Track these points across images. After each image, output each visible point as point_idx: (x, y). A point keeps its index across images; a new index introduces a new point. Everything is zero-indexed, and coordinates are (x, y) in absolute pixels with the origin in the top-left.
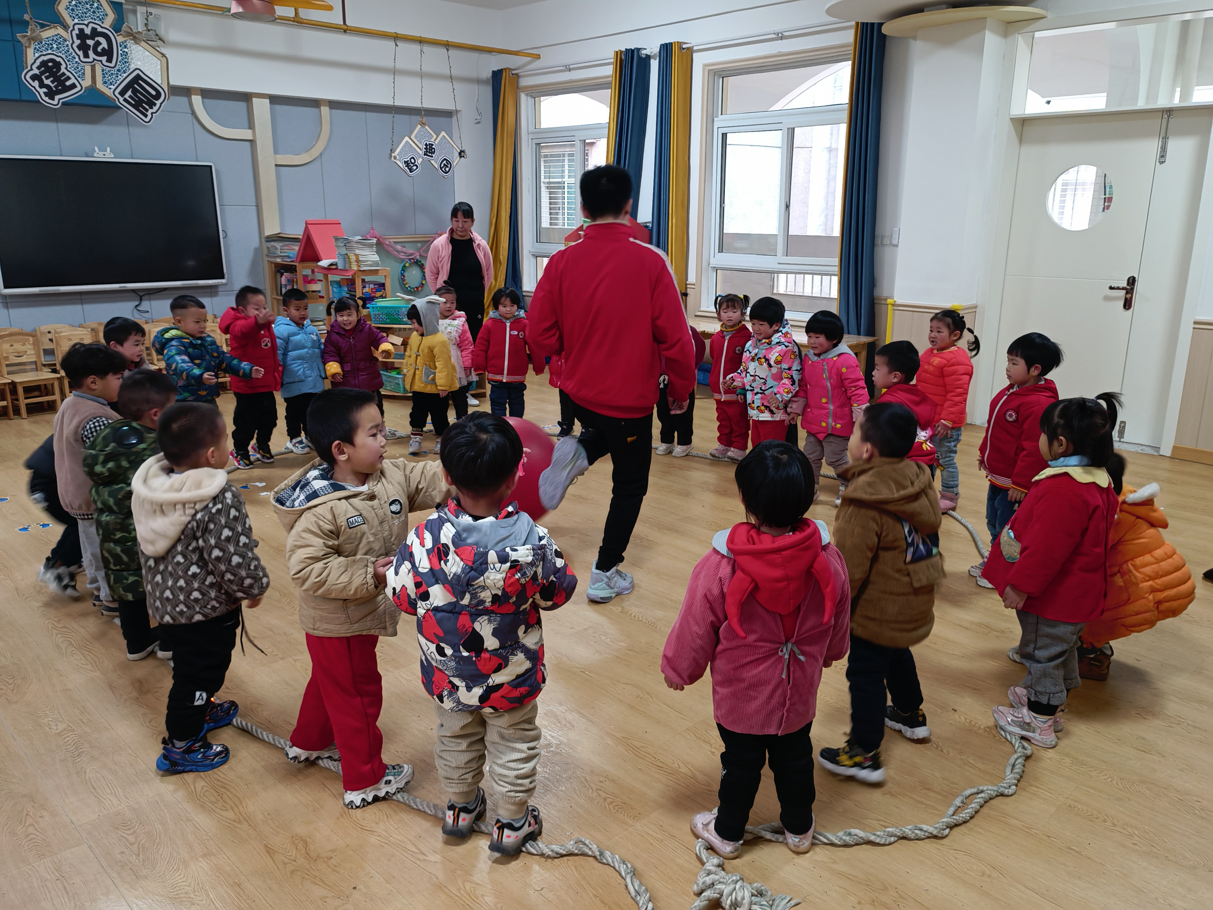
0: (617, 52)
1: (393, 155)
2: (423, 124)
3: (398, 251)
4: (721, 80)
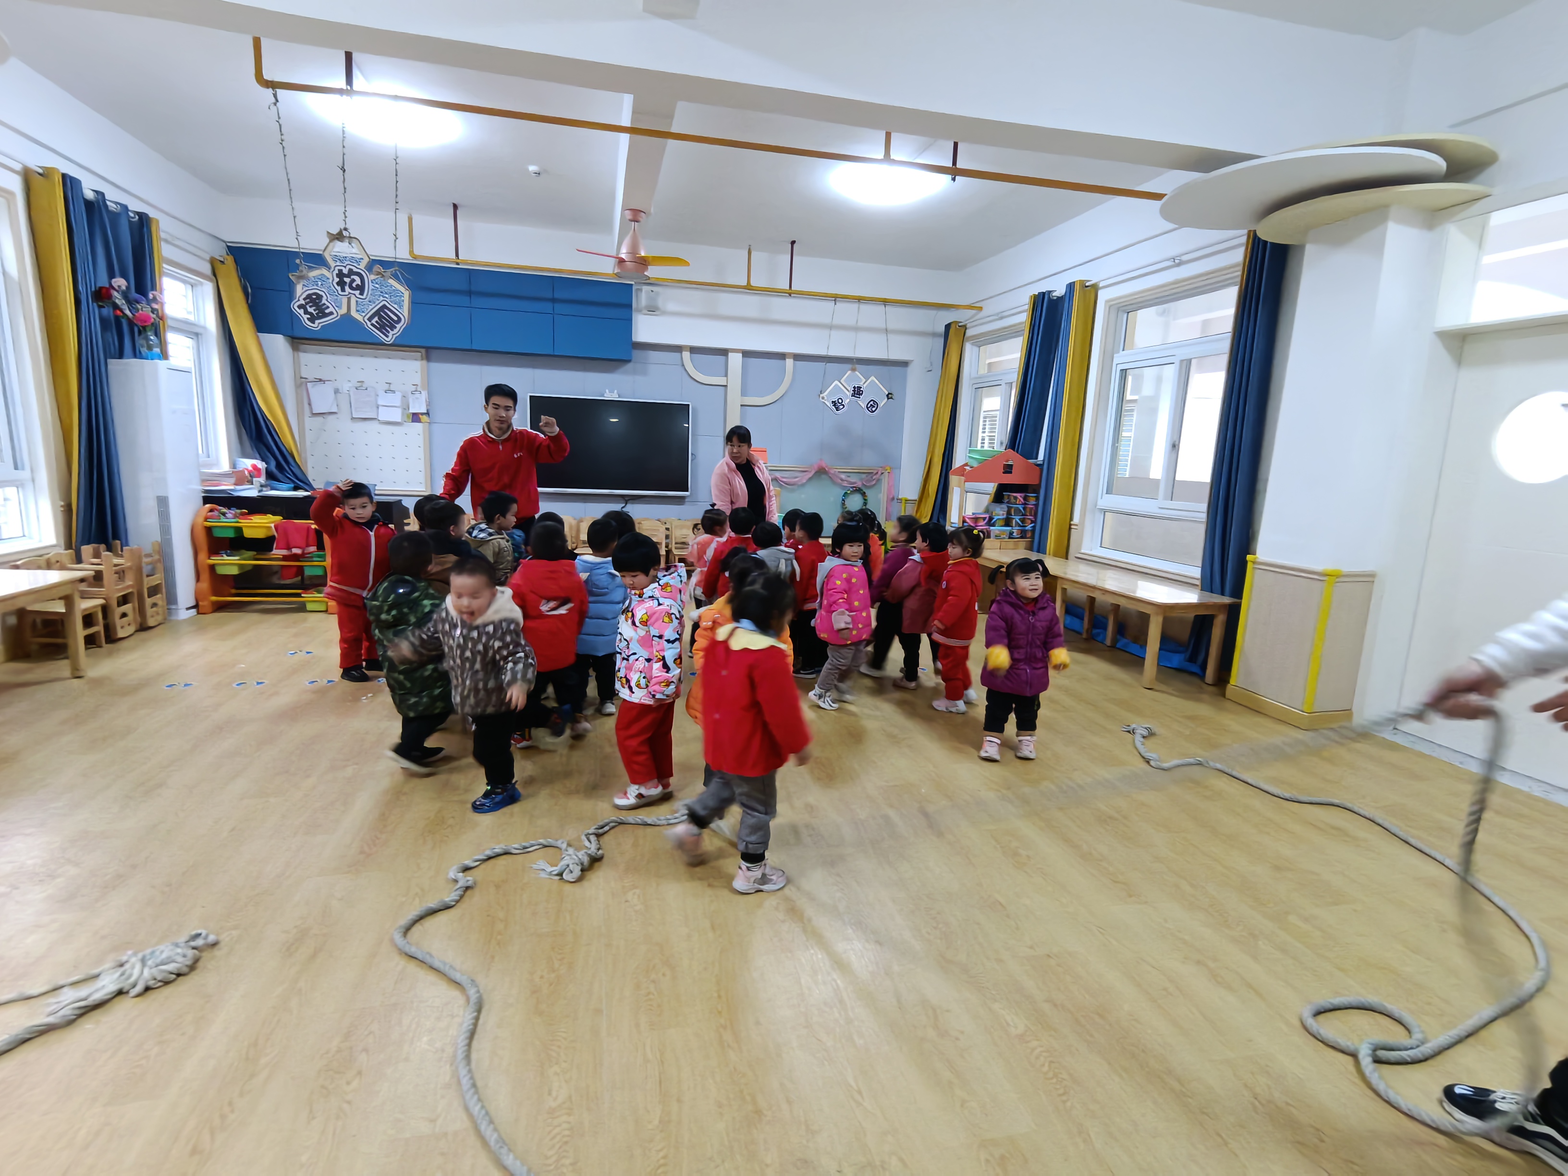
0: (1032, 296)
1: (821, 395)
2: (854, 370)
3: (842, 480)
4: (1126, 315)
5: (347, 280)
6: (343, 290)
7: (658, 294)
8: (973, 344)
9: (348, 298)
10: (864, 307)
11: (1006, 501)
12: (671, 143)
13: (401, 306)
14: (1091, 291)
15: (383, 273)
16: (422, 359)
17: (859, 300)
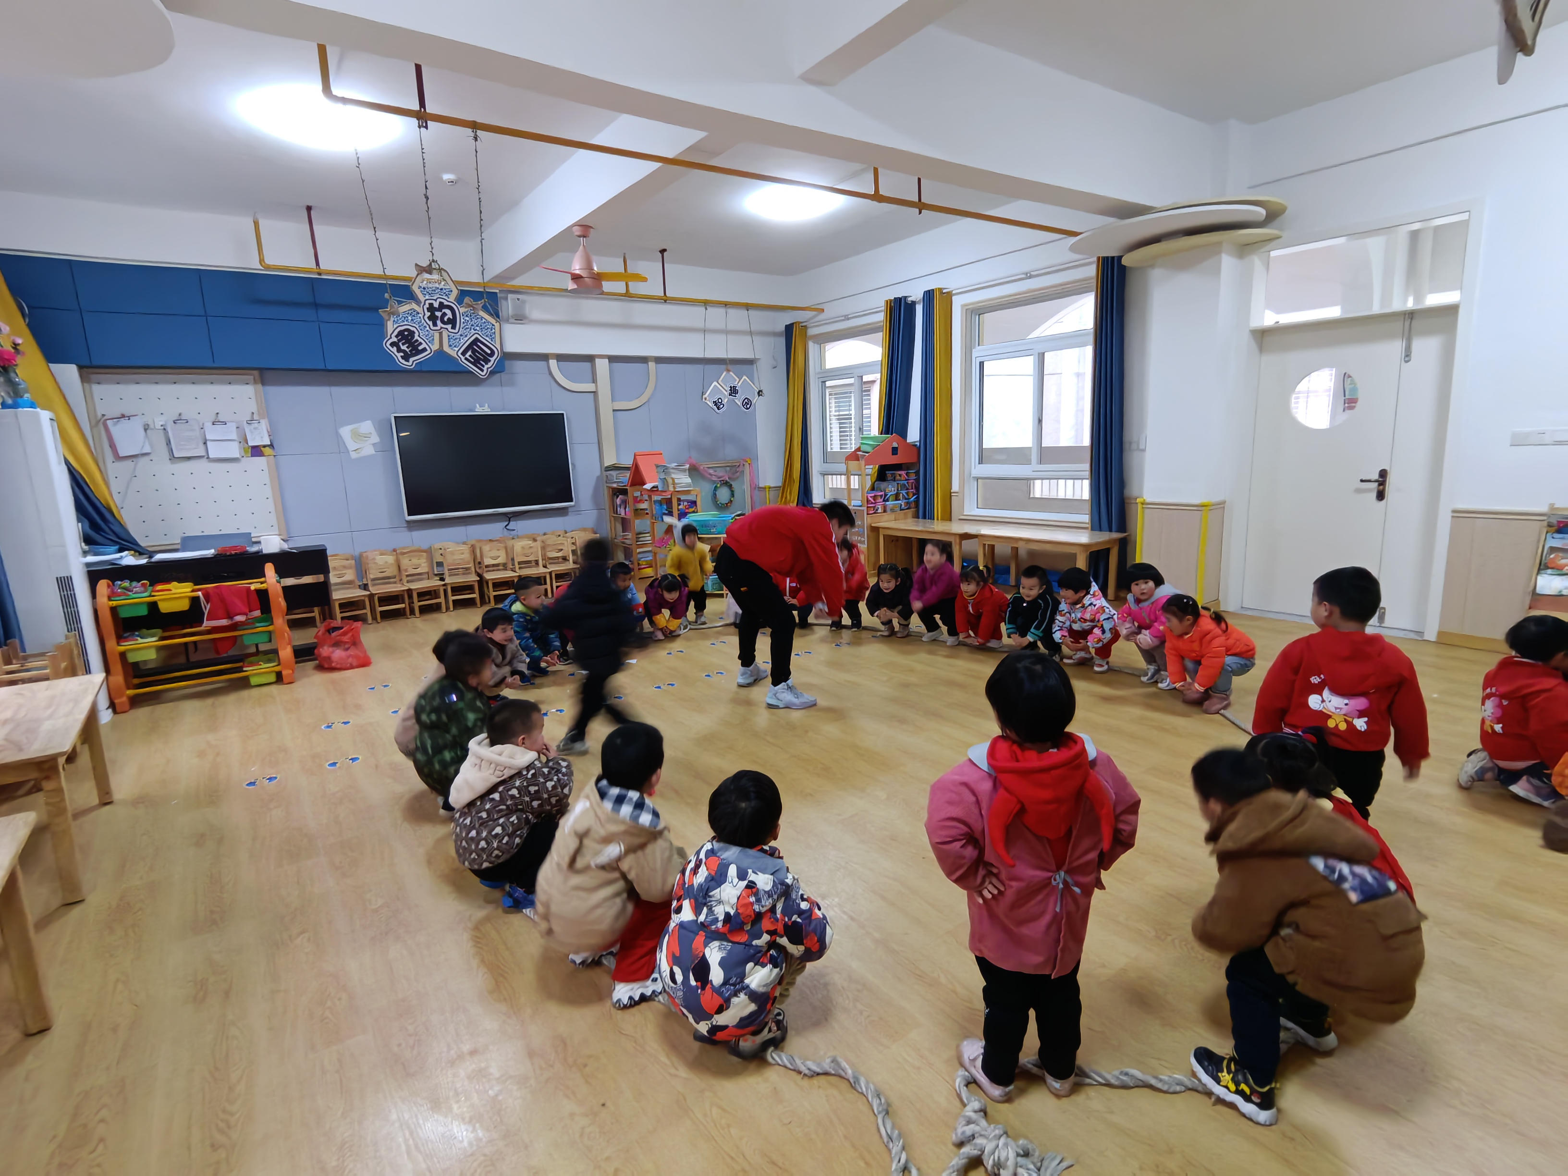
0: (887, 301)
1: (704, 397)
2: (728, 371)
3: (710, 474)
4: (977, 317)
5: (438, 314)
6: (435, 324)
7: (524, 302)
8: (816, 342)
9: (440, 332)
10: (732, 312)
11: (890, 478)
13: (494, 341)
14: (948, 297)
15: (474, 306)
17: (726, 305)
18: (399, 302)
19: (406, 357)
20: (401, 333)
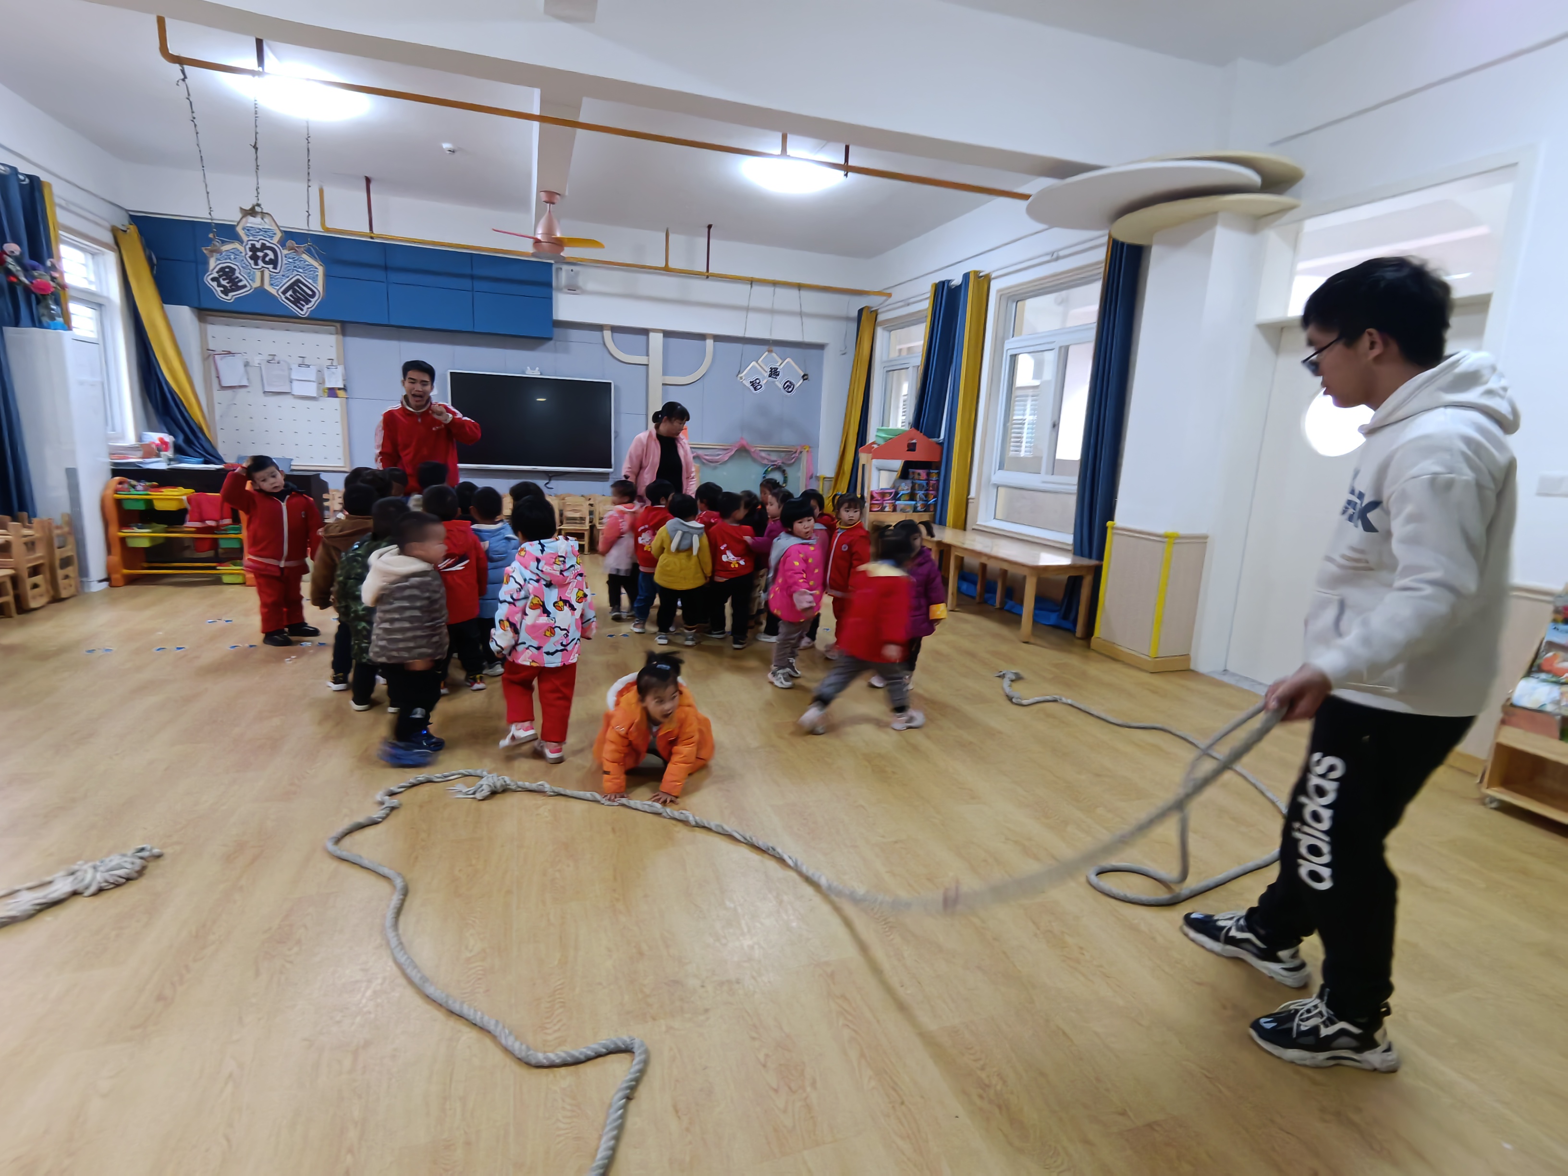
0: (932, 287)
1: (740, 376)
2: (770, 351)
3: (764, 458)
5: (260, 254)
6: (256, 264)
7: (577, 274)
8: (884, 329)
9: (261, 271)
10: (779, 291)
11: (911, 476)
12: (580, 132)
13: (315, 279)
14: (984, 281)
15: (296, 249)
16: (337, 333)
17: (775, 284)
18: (223, 242)
19: (226, 292)
20: (222, 269)
